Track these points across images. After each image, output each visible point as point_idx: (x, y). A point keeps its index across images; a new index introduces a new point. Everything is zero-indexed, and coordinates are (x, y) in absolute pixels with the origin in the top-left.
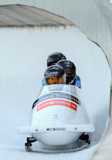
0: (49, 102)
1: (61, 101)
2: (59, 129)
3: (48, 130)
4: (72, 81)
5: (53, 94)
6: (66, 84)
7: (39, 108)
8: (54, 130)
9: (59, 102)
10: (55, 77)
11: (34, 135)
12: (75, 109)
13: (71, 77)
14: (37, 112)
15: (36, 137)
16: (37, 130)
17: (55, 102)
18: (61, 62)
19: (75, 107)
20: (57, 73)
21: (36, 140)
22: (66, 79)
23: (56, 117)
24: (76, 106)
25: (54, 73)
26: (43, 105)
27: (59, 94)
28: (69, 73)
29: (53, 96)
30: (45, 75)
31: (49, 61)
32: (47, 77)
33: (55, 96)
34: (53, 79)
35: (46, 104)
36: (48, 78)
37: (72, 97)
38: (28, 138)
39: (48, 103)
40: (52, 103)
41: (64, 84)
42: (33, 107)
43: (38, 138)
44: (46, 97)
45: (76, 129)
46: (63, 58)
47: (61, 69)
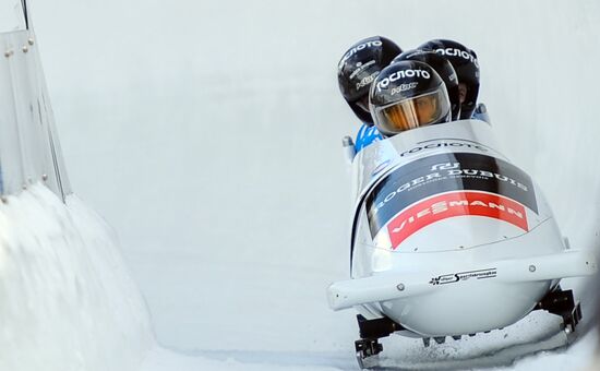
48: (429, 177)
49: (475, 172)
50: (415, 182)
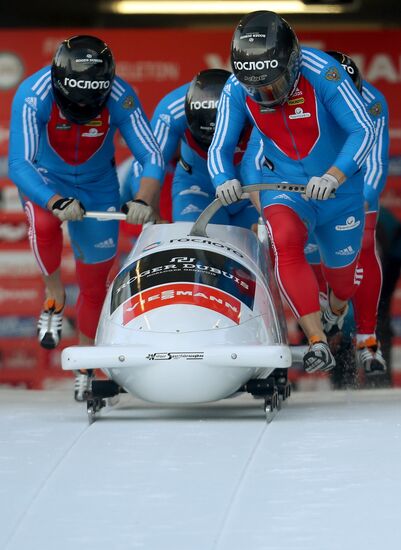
48: (167, 267)
49: (206, 268)
50: (154, 270)
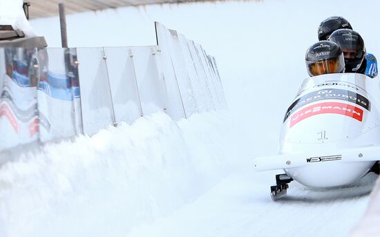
0: (311, 108)
1: (333, 104)
2: (329, 158)
3: (309, 160)
4: (359, 66)
5: (319, 93)
6: (346, 72)
7: (294, 119)
8: (321, 160)
9: (330, 107)
10: (324, 60)
11: (287, 170)
12: (360, 118)
13: (356, 58)
14: (291, 127)
15: (291, 173)
16: (288, 163)
17: (323, 108)
18: (337, 34)
19: (359, 114)
20: (328, 53)
21: (291, 180)
22: (345, 62)
23: (323, 135)
24: (361, 112)
25: (323, 53)
26: (302, 114)
27: (330, 92)
28: (352, 51)
29: (319, 96)
30: (307, 60)
31: (321, 32)
32: (310, 62)
33: (323, 97)
34: (321, 64)
35: (306, 112)
36: (313, 64)
37: (359, 96)
38: (278, 177)
39: (310, 111)
40: (318, 109)
41: (341, 72)
42: (286, 117)
43: (294, 175)
44: (308, 100)
45: (361, 155)
46: (345, 25)
47: (335, 47)
